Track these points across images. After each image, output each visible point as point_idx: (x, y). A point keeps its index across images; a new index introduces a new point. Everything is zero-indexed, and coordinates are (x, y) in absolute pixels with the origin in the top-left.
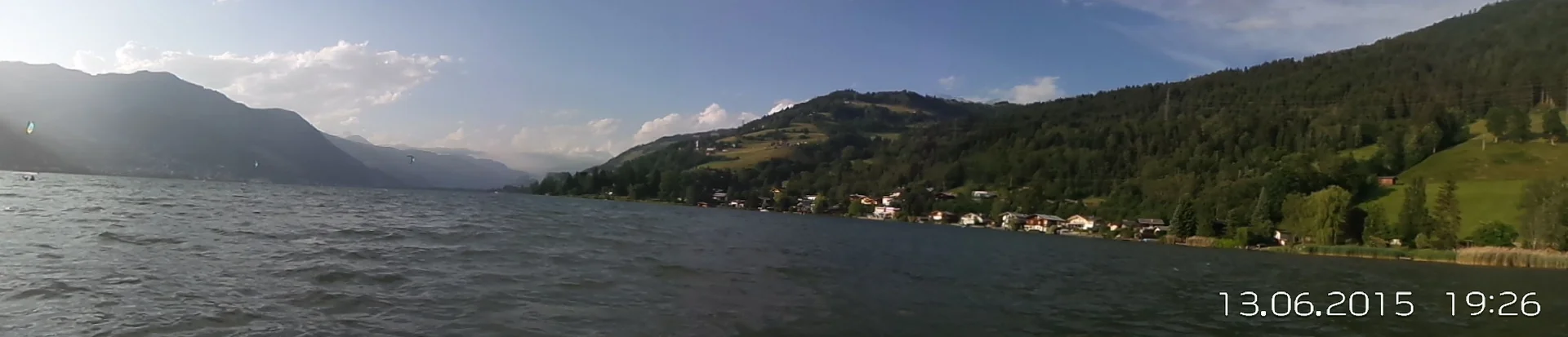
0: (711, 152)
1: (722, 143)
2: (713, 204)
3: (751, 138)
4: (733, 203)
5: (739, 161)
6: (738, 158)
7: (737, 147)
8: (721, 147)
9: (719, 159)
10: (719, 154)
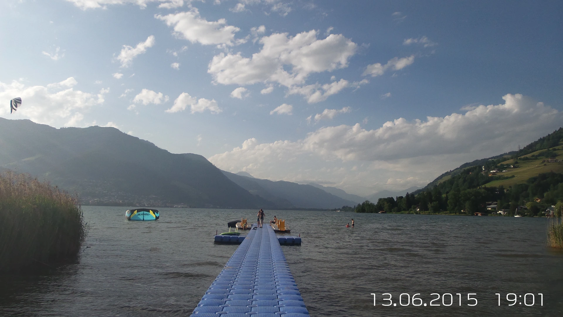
0: (494, 173)
1: (502, 165)
2: (486, 213)
3: (527, 159)
4: (500, 212)
5: (514, 178)
6: (513, 176)
7: (514, 167)
8: (501, 169)
9: (499, 178)
10: (499, 174)
